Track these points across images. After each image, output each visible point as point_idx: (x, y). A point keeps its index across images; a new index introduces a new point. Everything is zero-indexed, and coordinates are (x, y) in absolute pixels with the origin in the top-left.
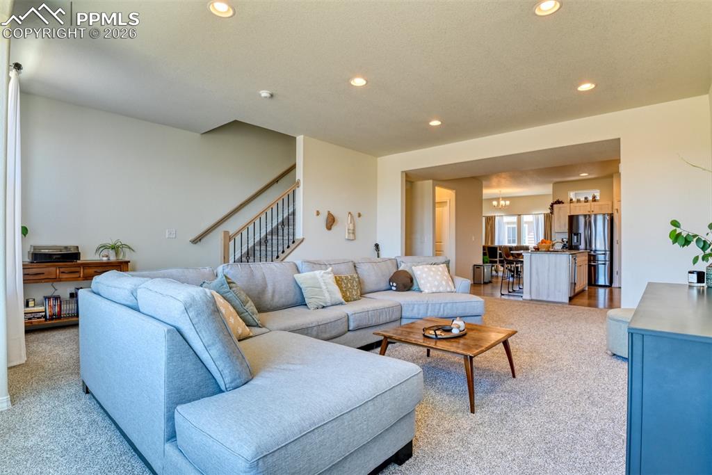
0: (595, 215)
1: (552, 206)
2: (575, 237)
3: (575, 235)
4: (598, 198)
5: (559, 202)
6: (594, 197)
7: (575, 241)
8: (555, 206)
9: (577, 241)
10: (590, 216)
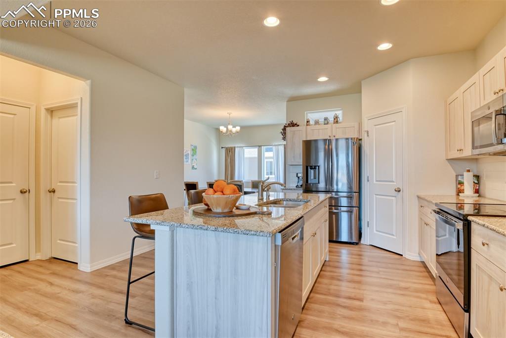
0: (337, 140)
1: (284, 129)
2: (312, 171)
3: (311, 169)
4: (340, 119)
5: (293, 125)
6: (336, 118)
7: (312, 178)
8: (288, 129)
9: (315, 178)
10: (330, 141)
